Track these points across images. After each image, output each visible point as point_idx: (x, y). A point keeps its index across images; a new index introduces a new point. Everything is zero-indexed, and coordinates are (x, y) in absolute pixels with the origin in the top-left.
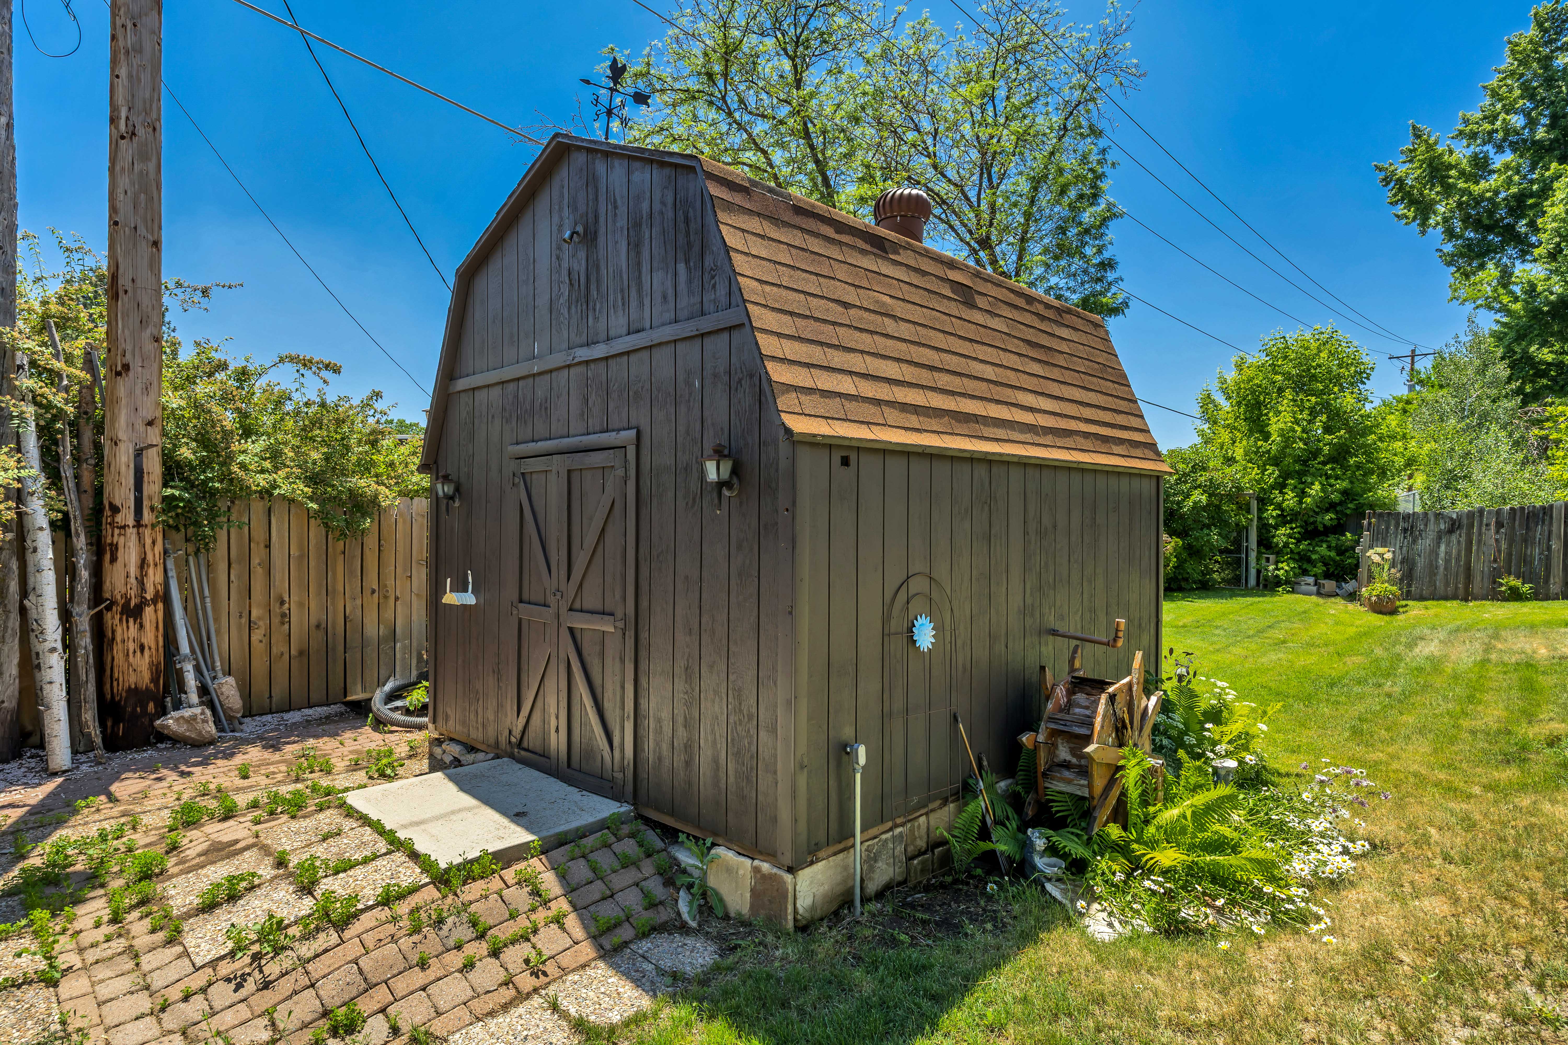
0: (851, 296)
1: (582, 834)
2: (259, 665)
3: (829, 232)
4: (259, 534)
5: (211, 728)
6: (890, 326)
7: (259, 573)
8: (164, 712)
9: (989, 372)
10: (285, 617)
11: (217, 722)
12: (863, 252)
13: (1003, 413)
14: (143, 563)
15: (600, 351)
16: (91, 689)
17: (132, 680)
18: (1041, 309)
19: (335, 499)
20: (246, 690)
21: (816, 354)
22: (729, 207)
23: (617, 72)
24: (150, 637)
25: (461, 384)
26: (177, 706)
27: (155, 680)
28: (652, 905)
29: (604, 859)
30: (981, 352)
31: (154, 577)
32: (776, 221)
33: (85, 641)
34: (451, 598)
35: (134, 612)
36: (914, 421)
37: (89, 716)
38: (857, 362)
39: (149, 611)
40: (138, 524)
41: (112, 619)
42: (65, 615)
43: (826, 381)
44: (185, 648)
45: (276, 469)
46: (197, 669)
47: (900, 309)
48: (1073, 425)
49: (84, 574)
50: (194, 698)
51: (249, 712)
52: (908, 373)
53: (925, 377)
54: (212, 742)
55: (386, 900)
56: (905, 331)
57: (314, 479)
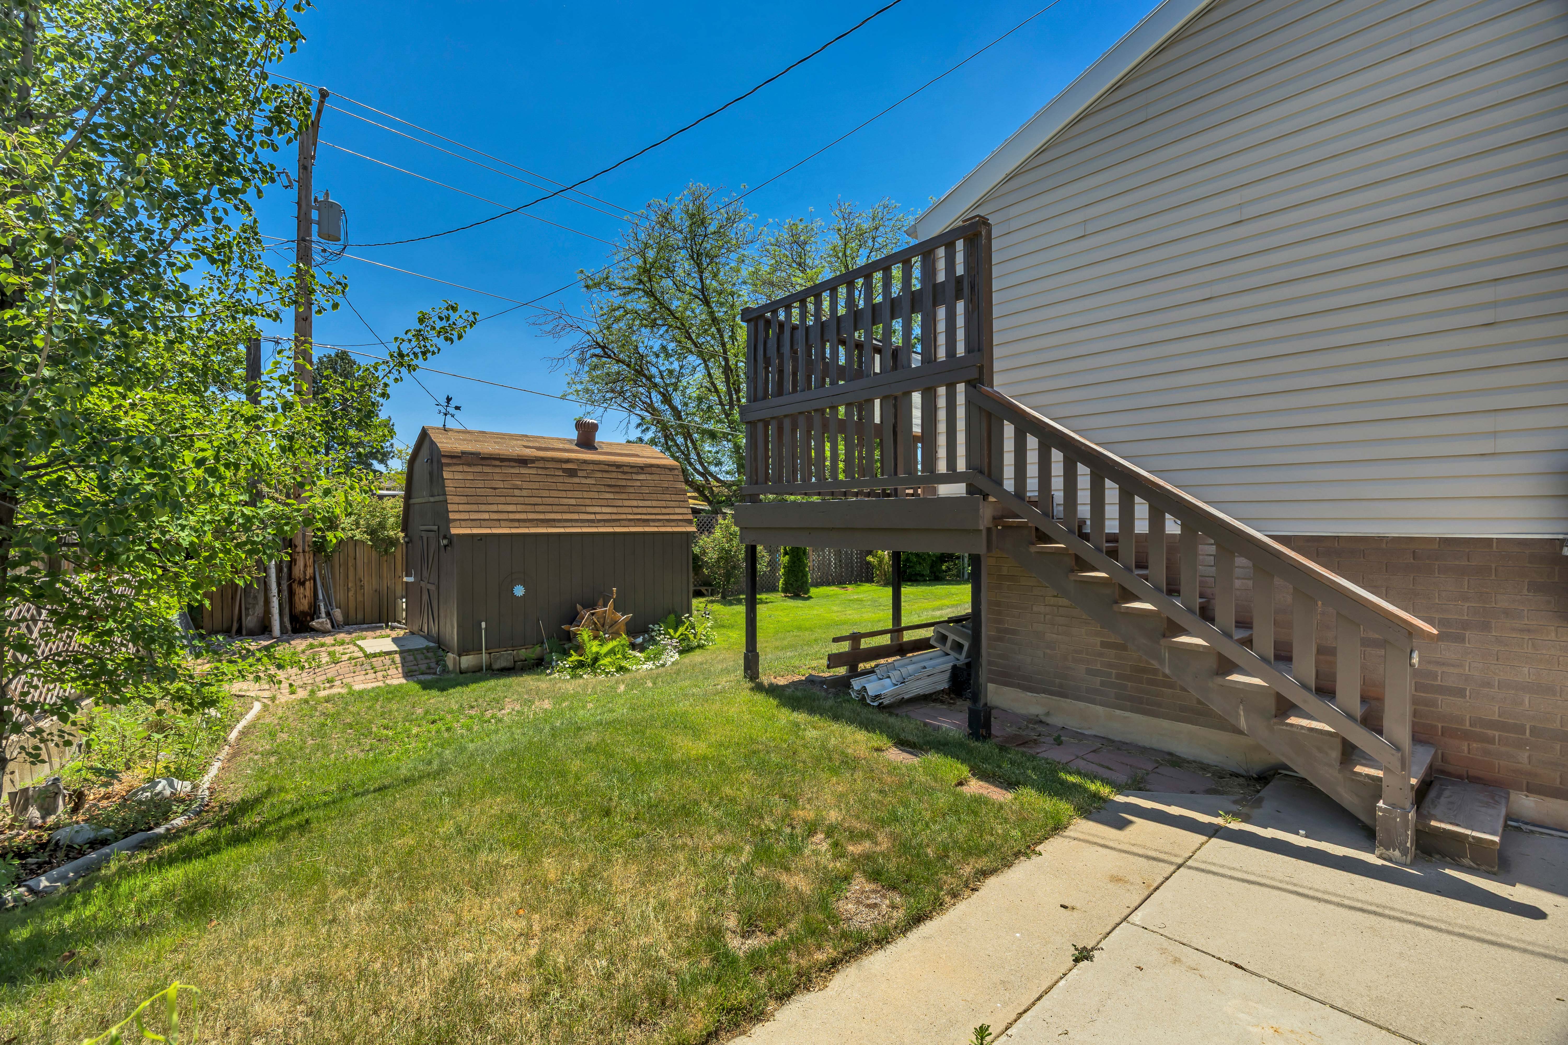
0: (500, 484)
1: (417, 650)
2: (352, 605)
3: (497, 463)
4: (351, 554)
5: (329, 626)
6: (517, 492)
7: (351, 570)
8: (313, 620)
9: (573, 502)
10: (362, 587)
11: (333, 626)
12: (513, 467)
13: (575, 516)
14: (305, 566)
15: (432, 499)
16: (287, 611)
17: (302, 608)
18: (626, 469)
19: (383, 540)
20: (346, 615)
21: (475, 507)
22: (449, 465)
23: (449, 399)
24: (308, 593)
25: (412, 501)
26: (318, 618)
27: (310, 608)
28: (429, 668)
29: (419, 657)
30: (570, 494)
31: (310, 571)
32: (469, 465)
33: (285, 593)
34: (405, 579)
35: (302, 583)
36: (517, 524)
37: (287, 620)
38: (494, 508)
39: (307, 583)
40: (304, 552)
41: (295, 586)
42: (279, 584)
43: (474, 516)
44: (321, 597)
45: (358, 528)
46: (325, 605)
47: (525, 485)
48: (624, 517)
49: (285, 570)
50: (323, 615)
51: (347, 623)
52: (520, 508)
53: (529, 508)
54: (329, 632)
55: (350, 659)
56: (525, 493)
57: (372, 532)
